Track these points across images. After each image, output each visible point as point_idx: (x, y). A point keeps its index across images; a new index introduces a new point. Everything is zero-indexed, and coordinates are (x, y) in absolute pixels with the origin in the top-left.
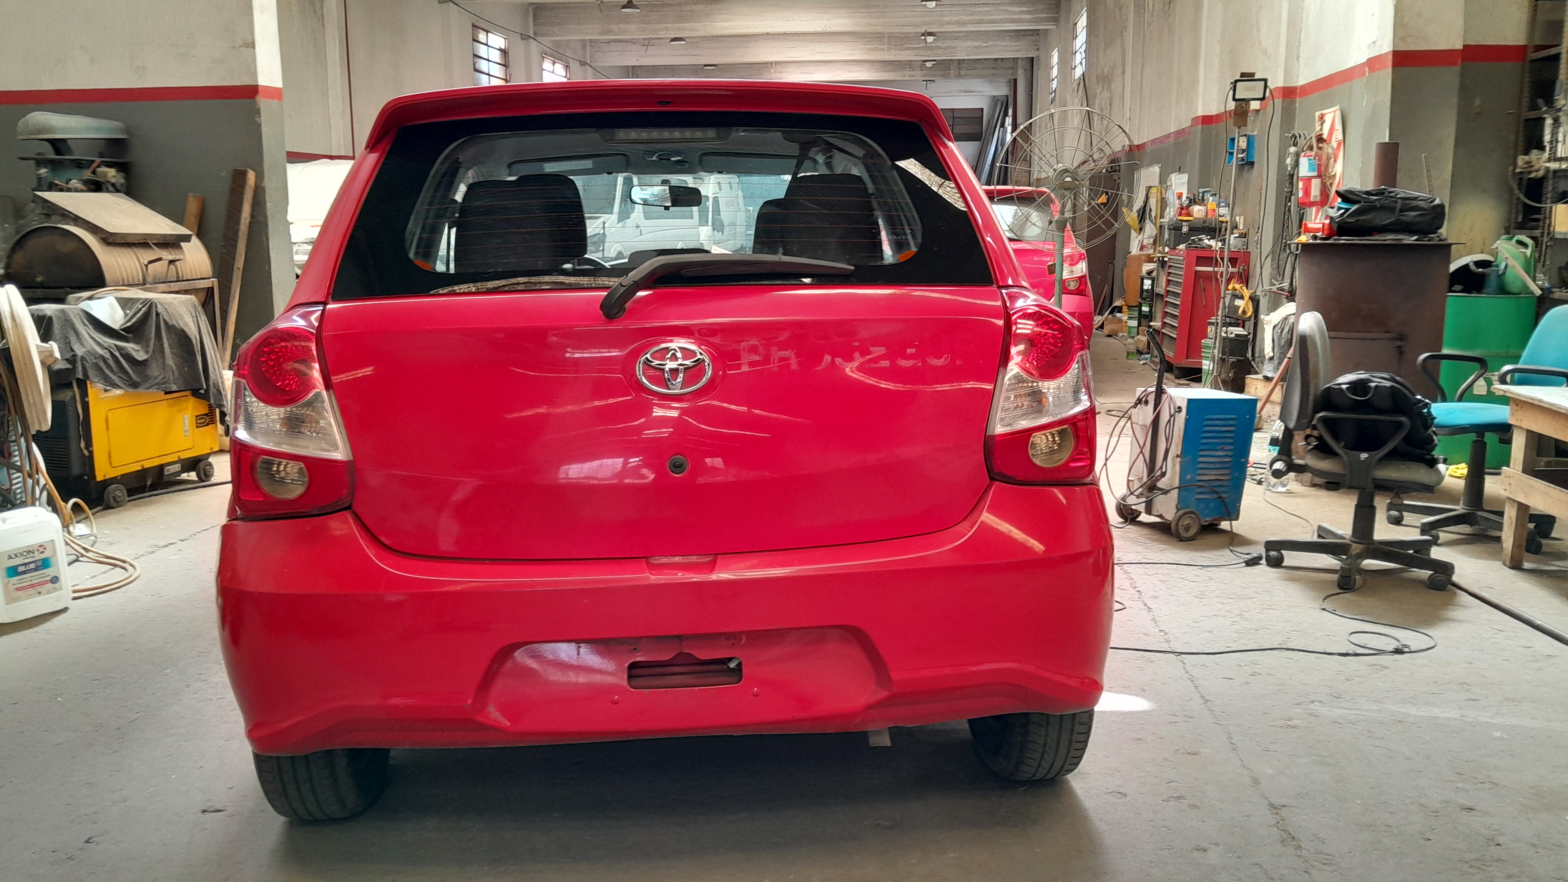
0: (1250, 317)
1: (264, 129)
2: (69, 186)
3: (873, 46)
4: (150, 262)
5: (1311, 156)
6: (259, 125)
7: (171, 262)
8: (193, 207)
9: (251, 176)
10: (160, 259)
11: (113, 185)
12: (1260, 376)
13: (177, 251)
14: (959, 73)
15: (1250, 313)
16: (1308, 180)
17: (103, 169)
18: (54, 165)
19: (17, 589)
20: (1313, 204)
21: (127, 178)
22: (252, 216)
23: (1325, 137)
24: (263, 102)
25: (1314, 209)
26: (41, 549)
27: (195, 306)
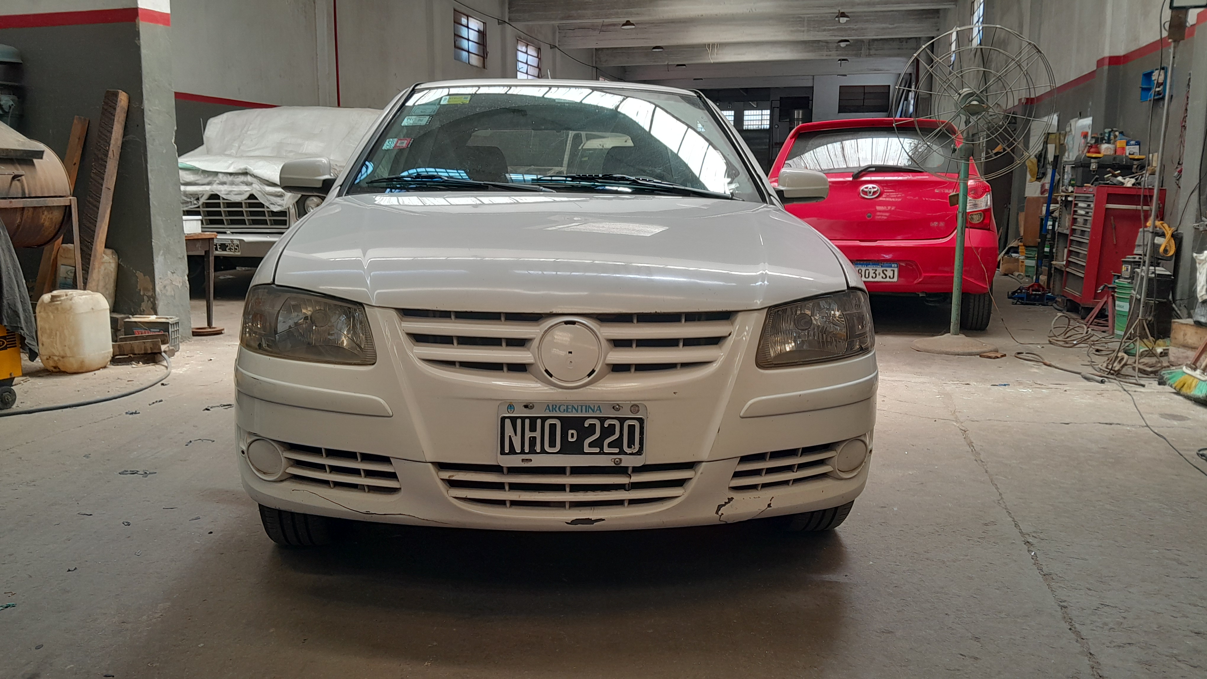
0: (1172, 256)
1: (144, 51)
3: (795, 29)
6: (138, 48)
7: (15, 177)
8: (77, 130)
9: (124, 98)
12: (1188, 321)
13: (24, 167)
14: (869, 53)
15: (1172, 252)
21: (20, 104)
24: (144, 27)
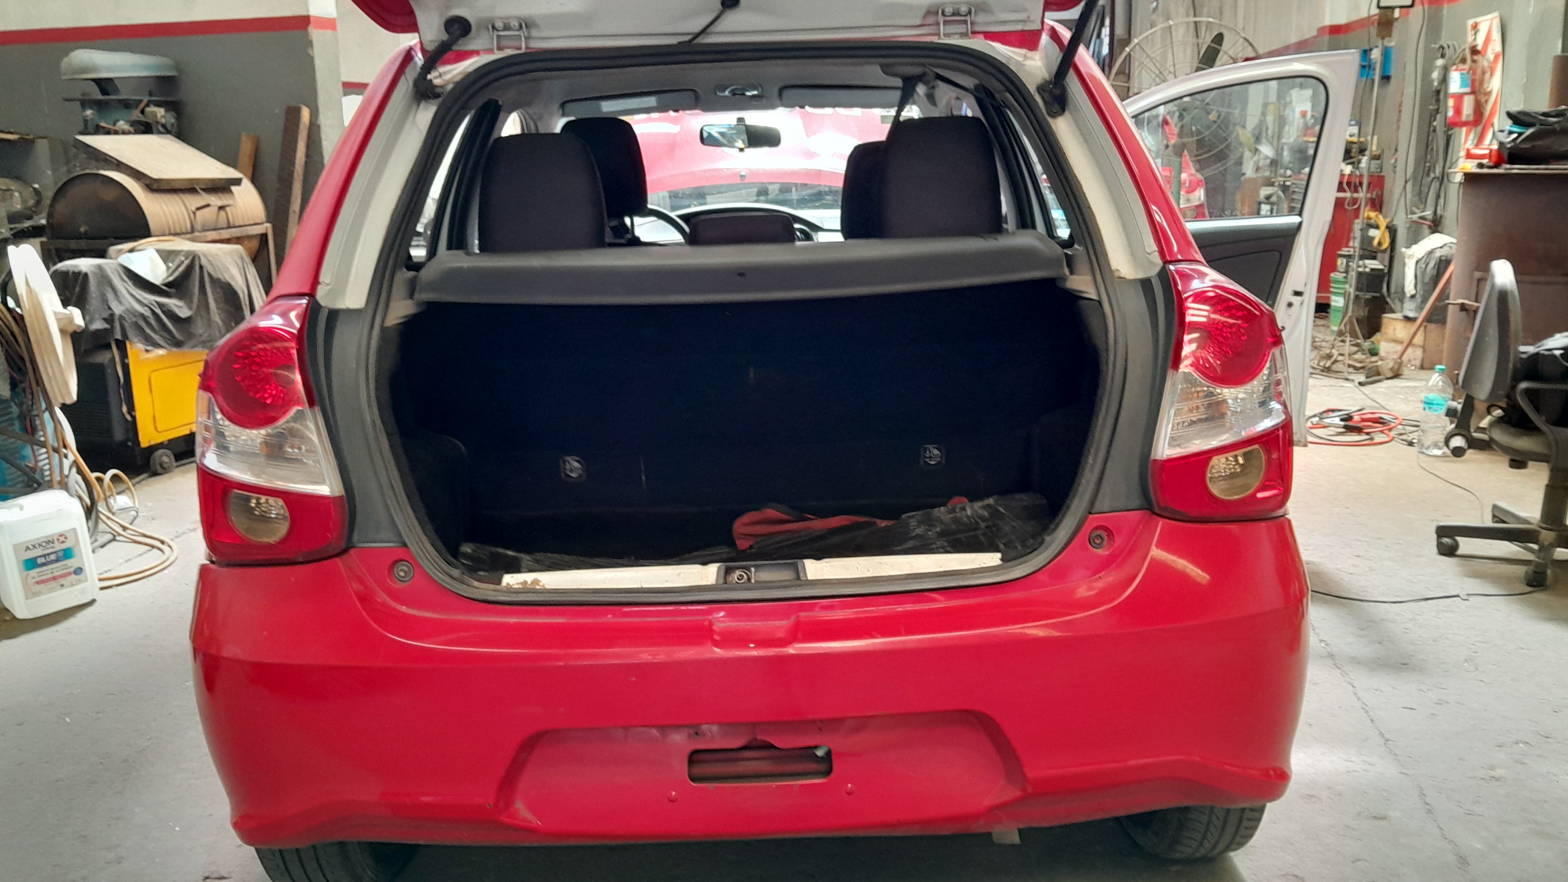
0: (1386, 249)
1: (318, 62)
2: (116, 128)
4: (198, 209)
5: (1463, 70)
6: (312, 59)
7: (221, 208)
8: (246, 148)
9: (305, 113)
10: (208, 206)
11: (163, 126)
12: (1398, 315)
13: (227, 196)
15: (1386, 244)
16: (1459, 98)
17: (152, 109)
18: (100, 106)
19: (38, 583)
20: (1465, 124)
21: (179, 117)
22: (307, 156)
23: (1479, 48)
24: (315, 33)
25: (1464, 129)
26: (62, 539)
27: (242, 258)
